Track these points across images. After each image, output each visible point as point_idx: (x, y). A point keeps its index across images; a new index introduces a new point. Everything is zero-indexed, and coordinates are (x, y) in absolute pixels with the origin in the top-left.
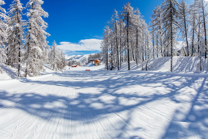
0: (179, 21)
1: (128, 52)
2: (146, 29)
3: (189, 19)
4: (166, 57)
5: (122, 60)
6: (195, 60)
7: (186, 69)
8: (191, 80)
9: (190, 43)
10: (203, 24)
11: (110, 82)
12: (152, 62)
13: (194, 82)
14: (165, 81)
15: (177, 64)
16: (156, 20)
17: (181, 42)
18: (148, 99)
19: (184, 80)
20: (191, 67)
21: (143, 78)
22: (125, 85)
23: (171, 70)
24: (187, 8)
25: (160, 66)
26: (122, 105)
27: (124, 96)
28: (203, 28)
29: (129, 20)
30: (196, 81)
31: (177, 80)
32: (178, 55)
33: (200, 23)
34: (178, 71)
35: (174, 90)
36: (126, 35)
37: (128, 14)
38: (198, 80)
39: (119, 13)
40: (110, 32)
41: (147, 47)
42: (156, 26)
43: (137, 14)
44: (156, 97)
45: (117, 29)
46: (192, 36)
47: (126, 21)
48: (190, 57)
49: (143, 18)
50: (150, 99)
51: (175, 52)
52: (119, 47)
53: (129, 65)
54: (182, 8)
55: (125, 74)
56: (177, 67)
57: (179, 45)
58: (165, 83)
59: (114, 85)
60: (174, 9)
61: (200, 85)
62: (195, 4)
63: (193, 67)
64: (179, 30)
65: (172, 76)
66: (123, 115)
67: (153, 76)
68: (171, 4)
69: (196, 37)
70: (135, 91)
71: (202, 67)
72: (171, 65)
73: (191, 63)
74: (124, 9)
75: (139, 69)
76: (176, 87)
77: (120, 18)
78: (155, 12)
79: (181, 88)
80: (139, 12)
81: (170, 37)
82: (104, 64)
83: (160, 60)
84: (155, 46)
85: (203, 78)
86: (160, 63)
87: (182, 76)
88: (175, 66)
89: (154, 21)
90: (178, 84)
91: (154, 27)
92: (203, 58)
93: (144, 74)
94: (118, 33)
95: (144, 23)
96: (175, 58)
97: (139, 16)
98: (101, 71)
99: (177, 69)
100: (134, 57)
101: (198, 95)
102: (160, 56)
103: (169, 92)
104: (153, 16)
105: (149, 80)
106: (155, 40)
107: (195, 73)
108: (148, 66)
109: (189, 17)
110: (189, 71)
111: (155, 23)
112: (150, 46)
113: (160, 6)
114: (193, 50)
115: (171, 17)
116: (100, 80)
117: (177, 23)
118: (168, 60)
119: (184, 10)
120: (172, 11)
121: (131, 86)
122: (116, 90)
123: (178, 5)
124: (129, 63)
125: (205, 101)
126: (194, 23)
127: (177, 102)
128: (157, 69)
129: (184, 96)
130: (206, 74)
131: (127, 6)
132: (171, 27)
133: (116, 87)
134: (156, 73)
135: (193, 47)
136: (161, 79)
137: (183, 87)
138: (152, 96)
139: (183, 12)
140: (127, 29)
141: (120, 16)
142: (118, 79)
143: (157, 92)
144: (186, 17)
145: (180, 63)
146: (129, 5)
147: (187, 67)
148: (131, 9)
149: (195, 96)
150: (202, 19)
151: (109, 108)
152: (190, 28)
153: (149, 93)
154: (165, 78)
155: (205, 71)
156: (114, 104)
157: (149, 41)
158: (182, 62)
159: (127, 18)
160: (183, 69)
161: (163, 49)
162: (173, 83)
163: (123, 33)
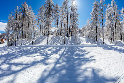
0: (54, 15)
1: (23, 33)
2: (34, 18)
3: (59, 15)
4: (45, 36)
5: (18, 38)
6: (62, 37)
7: (56, 42)
8: (58, 49)
9: (59, 28)
10: (67, 18)
11: (9, 55)
12: (36, 39)
13: (60, 51)
14: (42, 52)
15: (51, 40)
16: (41, 13)
17: (55, 27)
18: (28, 66)
19: (54, 50)
20: (59, 41)
21: (29, 50)
22: (17, 57)
23: (47, 44)
24: (59, 8)
25: (41, 41)
26: (12, 71)
27: (14, 65)
28: (67, 20)
29: (25, 12)
30: (61, 50)
31: (50, 50)
32: (52, 35)
33: (65, 17)
34: (51, 44)
35: (46, 57)
36: (22, 21)
37: (25, 9)
38: (62, 49)
39: (19, 8)
40: (12, 19)
41: (34, 30)
42: (41, 17)
43: (30, 9)
44: (34, 63)
45: (17, 17)
46: (61, 24)
47: (23, 13)
48: (59, 36)
49: (33, 12)
50: (30, 65)
51: (51, 33)
52: (17, 29)
53: (22, 41)
54: (56, 8)
55: (19, 48)
56: (51, 42)
57: (53, 29)
58: (42, 53)
59: (10, 57)
60: (51, 8)
61: (63, 52)
62: (63, 7)
63: (60, 42)
64: (53, 21)
65: (47, 47)
66: (11, 77)
67: (35, 49)
68: (50, 6)
69: (63, 25)
70: (21, 61)
71: (65, 41)
72: (48, 40)
73: (60, 39)
74: (22, 5)
75: (28, 44)
76: (48, 54)
77: (20, 11)
78: (40, 9)
79: (51, 55)
80: (31, 8)
81: (48, 24)
82: (7, 42)
83: (41, 38)
84: (39, 29)
85: (65, 48)
86: (41, 40)
87: (53, 47)
88: (50, 41)
89: (39, 14)
90: (49, 52)
91: (40, 18)
92: (66, 37)
93: (30, 47)
94: (18, 20)
95: (34, 15)
96: (50, 36)
97: (31, 11)
98: (4, 48)
99: (51, 43)
100: (26, 35)
101: (60, 58)
102: (42, 35)
103: (43, 59)
104: (39, 11)
105: (32, 52)
106: (39, 26)
107: (61, 45)
108: (33, 41)
109: (60, 13)
110: (58, 44)
111: (40, 15)
112: (36, 29)
113: (44, 6)
114: (61, 32)
115: (50, 12)
116: (3, 54)
117: (52, 16)
118: (46, 38)
119: (57, 9)
120: (50, 9)
121: (20, 57)
122: (11, 60)
123: (54, 6)
124: (22, 40)
125: (63, 61)
126: (62, 17)
127: (46, 64)
128: (39, 43)
129: (52, 60)
130: (66, 46)
131: (25, 4)
132: (49, 19)
133: (11, 59)
134: (37, 46)
135: (61, 30)
136: (40, 50)
137: (53, 54)
138: (31, 63)
139: (57, 10)
140: (23, 18)
141: (20, 10)
142: (14, 52)
143: (35, 59)
144: (58, 13)
145: (53, 39)
146: (26, 3)
147: (57, 42)
148: (27, 6)
149: (58, 59)
150: (66, 15)
151: (4, 73)
152: (60, 20)
153: (30, 61)
154: (43, 49)
155: (66, 44)
156: (8, 70)
157: (36, 26)
158: (54, 39)
159: (24, 11)
160: (54, 43)
161: (44, 31)
162: (47, 52)
163: (20, 20)
